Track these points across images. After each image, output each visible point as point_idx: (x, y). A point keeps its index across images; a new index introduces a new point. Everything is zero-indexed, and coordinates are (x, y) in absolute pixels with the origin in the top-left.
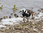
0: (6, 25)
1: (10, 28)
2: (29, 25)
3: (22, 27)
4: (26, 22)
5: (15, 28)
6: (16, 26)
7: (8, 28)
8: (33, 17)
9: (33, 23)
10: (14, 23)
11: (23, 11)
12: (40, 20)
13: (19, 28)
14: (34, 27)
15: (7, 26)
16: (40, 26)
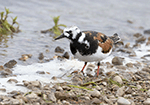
0: (26, 85)
1: (40, 95)
2: (105, 83)
3: (80, 93)
4: (93, 74)
5: (56, 95)
6: (60, 88)
7: (34, 95)
8: (117, 58)
9: (119, 79)
10: (53, 78)
11: (71, 35)
12: (140, 69)
13: (70, 94)
14: (121, 90)
15: (30, 88)
16: (139, 87)
